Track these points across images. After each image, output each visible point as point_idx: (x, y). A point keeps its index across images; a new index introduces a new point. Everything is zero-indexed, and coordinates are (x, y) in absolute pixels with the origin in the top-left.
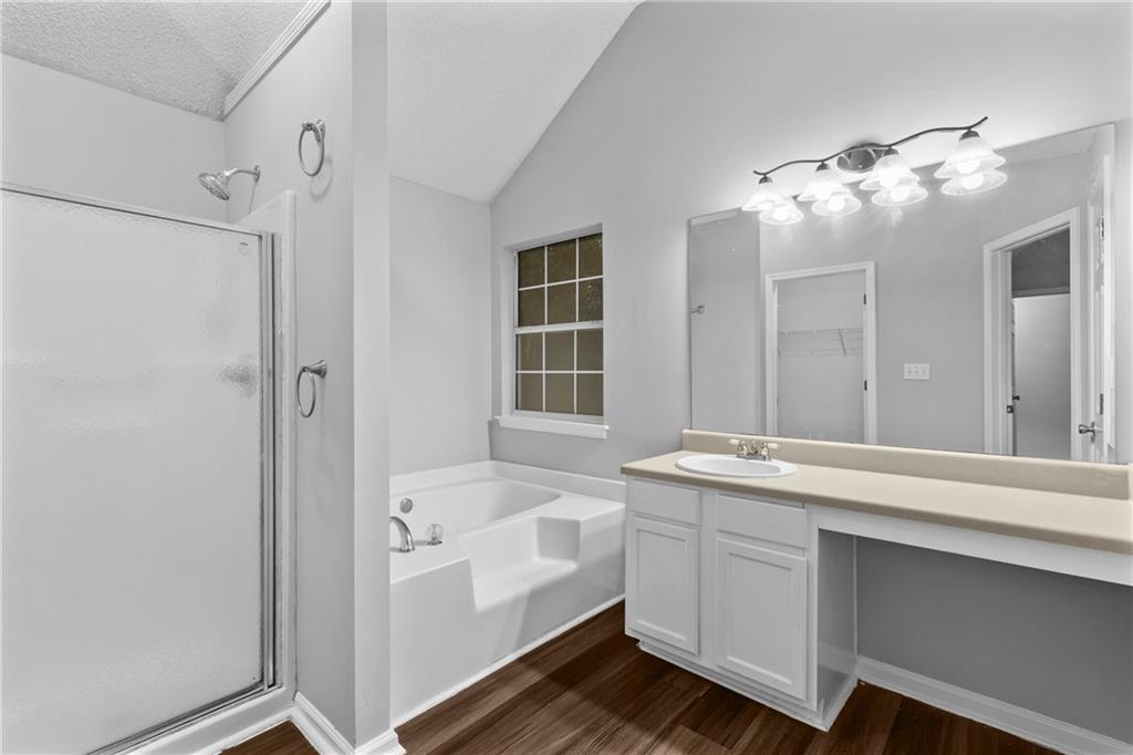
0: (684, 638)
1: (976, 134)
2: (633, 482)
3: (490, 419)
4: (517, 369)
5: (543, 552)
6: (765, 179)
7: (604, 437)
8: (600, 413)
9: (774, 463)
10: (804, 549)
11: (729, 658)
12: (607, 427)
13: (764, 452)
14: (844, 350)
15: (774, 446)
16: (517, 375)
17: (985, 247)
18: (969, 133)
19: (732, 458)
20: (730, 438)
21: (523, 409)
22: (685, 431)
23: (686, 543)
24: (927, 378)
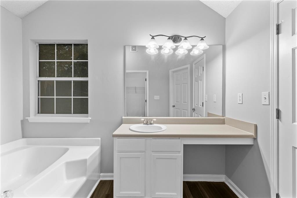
0: (140, 193)
1: (203, 40)
2: (117, 139)
3: (22, 119)
4: (38, 96)
5: (69, 177)
6: (153, 38)
7: (89, 122)
8: (87, 113)
9: (155, 125)
10: (179, 152)
11: (156, 194)
12: (90, 118)
13: (152, 122)
14: (136, 92)
15: (155, 120)
16: (38, 98)
17: (170, 71)
18: (202, 39)
19: (142, 125)
20: (141, 118)
21: (41, 113)
22: (123, 117)
23: (141, 158)
24: (159, 99)
